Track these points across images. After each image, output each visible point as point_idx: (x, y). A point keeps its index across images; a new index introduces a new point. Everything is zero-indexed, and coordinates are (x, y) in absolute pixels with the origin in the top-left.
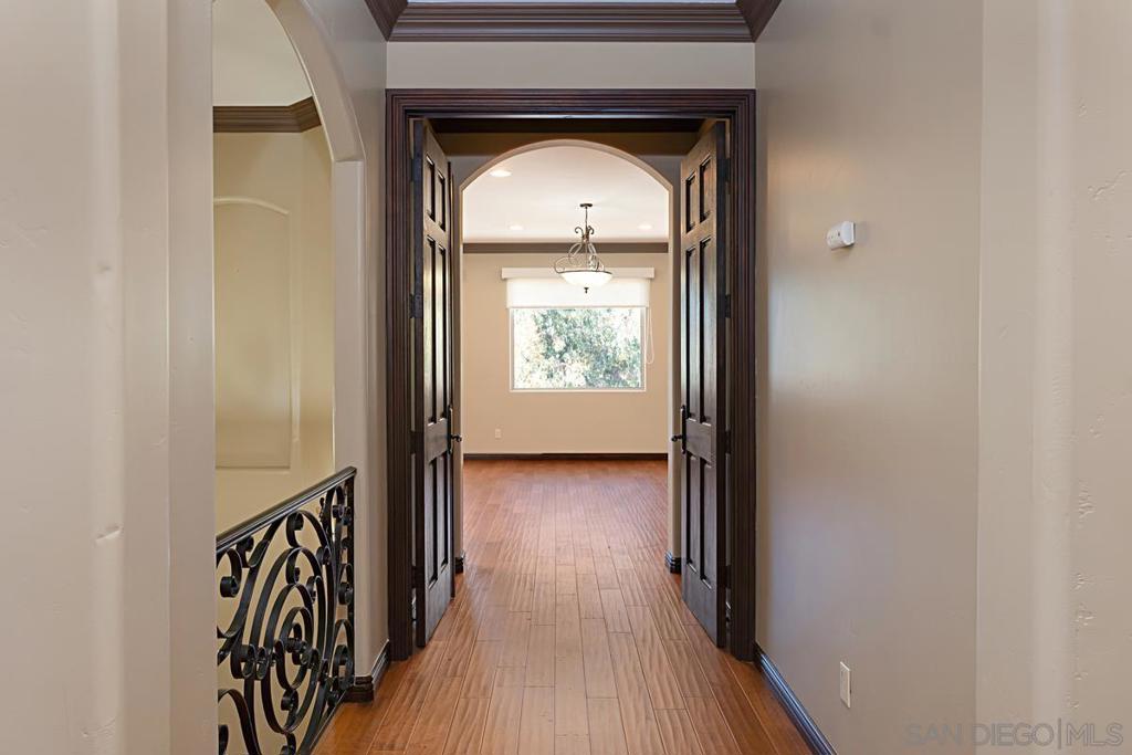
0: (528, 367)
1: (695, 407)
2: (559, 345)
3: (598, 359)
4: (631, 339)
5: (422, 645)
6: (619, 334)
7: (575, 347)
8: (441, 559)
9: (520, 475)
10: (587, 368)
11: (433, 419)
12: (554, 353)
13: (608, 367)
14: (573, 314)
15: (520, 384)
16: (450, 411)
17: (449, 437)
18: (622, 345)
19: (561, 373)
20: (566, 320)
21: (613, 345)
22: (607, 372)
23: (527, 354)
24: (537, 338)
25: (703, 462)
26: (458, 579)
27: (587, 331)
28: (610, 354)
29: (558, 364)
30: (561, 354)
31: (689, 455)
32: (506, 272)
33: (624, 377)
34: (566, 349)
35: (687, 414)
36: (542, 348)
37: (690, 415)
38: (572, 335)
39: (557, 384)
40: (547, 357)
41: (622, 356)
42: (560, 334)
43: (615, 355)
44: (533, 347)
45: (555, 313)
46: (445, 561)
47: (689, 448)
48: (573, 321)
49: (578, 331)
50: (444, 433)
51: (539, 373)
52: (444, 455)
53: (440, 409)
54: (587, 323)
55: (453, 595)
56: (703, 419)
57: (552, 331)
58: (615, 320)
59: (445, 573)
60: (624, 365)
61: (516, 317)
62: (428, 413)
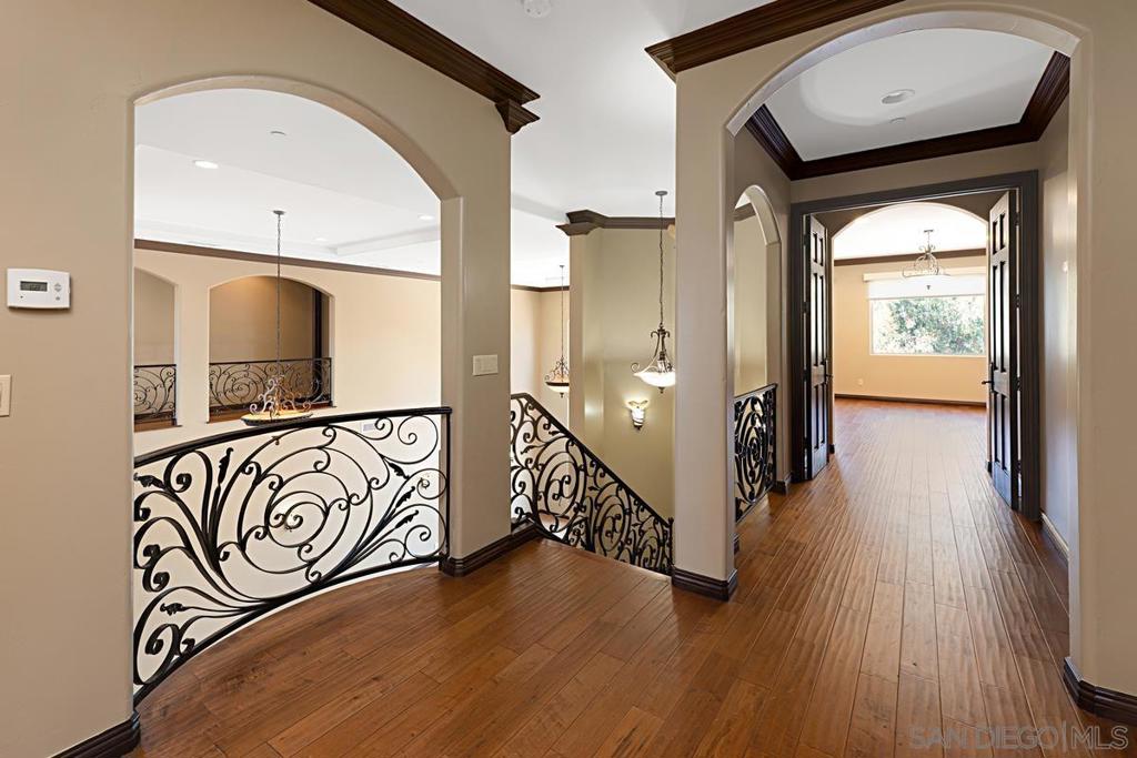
0: (884, 339)
1: (998, 364)
2: (910, 324)
3: (944, 333)
4: (974, 318)
5: (810, 478)
6: (964, 315)
7: (924, 325)
8: (820, 440)
9: (877, 409)
10: (935, 340)
11: (816, 365)
12: (906, 330)
13: (953, 338)
14: (922, 303)
15: (878, 351)
16: (827, 361)
17: (825, 375)
18: (966, 323)
19: (912, 343)
20: (916, 307)
21: (958, 323)
22: (952, 342)
23: (883, 330)
24: (891, 319)
25: (1003, 397)
26: (831, 456)
27: (935, 314)
28: (955, 329)
29: (909, 337)
30: (912, 330)
31: (996, 393)
32: (867, 277)
33: (967, 346)
34: (916, 327)
35: (994, 367)
36: (896, 326)
37: (996, 368)
38: (921, 317)
39: (909, 351)
40: (900, 332)
41: (967, 331)
42: (911, 316)
43: (959, 329)
44: (888, 326)
45: (907, 303)
46: (823, 442)
47: (996, 389)
48: (923, 307)
49: (927, 314)
50: (822, 373)
51: (893, 343)
52: (823, 385)
53: (820, 359)
54: (935, 308)
55: (828, 461)
56: (1003, 370)
57: (904, 315)
58: (961, 304)
59: (823, 449)
60: (969, 337)
61: (875, 306)
62: (813, 361)
